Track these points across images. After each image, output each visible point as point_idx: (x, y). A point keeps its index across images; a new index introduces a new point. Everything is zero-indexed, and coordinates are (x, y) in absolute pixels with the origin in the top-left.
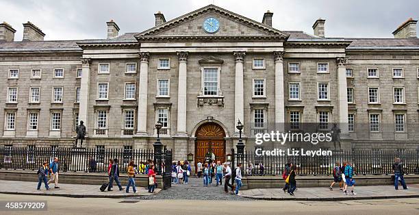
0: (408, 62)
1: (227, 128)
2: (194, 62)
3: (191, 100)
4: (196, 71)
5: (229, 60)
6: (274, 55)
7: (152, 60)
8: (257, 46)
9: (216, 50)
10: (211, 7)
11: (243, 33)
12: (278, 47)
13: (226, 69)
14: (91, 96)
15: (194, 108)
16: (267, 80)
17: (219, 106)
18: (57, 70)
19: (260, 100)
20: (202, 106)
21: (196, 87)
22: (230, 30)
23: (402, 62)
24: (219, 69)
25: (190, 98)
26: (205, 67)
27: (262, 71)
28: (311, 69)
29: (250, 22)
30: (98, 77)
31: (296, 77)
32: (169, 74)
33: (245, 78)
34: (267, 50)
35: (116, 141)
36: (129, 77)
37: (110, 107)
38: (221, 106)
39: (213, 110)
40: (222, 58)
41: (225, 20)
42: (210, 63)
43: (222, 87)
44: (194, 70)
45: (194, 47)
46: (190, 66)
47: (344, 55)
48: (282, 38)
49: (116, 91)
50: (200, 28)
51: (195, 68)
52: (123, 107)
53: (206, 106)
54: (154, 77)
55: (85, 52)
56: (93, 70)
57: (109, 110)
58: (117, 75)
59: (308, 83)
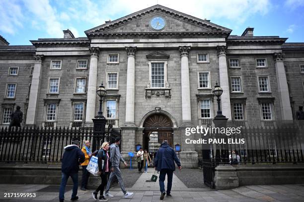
1: (174, 118)
2: (142, 57)
3: (139, 92)
4: (144, 65)
5: (174, 55)
6: (218, 50)
7: (101, 55)
8: (201, 42)
9: (162, 46)
10: (158, 7)
11: (187, 29)
12: (221, 42)
13: (172, 63)
14: (42, 90)
15: (142, 100)
16: (211, 72)
17: (167, 97)
18: (12, 69)
19: (205, 91)
20: (149, 97)
21: (143, 80)
22: (176, 27)
24: (166, 63)
25: (138, 90)
26: (152, 62)
27: (206, 65)
28: (250, 64)
29: (194, 20)
30: (50, 73)
31: (237, 72)
32: (118, 68)
33: (190, 71)
34: (211, 45)
36: (80, 73)
37: (60, 100)
38: (169, 97)
39: (160, 101)
40: (168, 53)
41: (171, 19)
43: (169, 80)
44: (141, 64)
45: (142, 43)
46: (138, 60)
47: (280, 51)
48: (225, 34)
49: (67, 85)
50: (147, 26)
51: (142, 62)
52: (73, 100)
53: (154, 97)
54: (104, 70)
55: (38, 49)
56: (45, 66)
57: (59, 103)
58: (68, 70)
59: (248, 76)
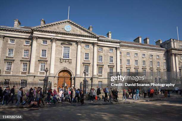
0: (139, 51)
3: (57, 60)
4: (60, 47)
6: (93, 44)
7: (39, 40)
9: (69, 39)
10: (68, 21)
11: (81, 33)
12: (95, 40)
14: (3, 54)
15: (58, 63)
16: (90, 53)
19: (87, 61)
20: (62, 62)
21: (59, 54)
22: (76, 31)
23: (138, 51)
24: (70, 47)
26: (64, 46)
27: (88, 50)
28: (107, 51)
30: (8, 45)
31: (101, 53)
32: (47, 47)
33: (81, 52)
34: (91, 41)
35: (17, 77)
36: (26, 47)
37: (14, 60)
38: (70, 63)
39: (66, 65)
40: (72, 43)
42: (67, 44)
43: (71, 55)
44: (59, 46)
45: (60, 37)
46: (57, 44)
47: (119, 46)
48: (97, 37)
49: (18, 53)
50: (63, 29)
52: (21, 61)
53: (64, 63)
54: (40, 48)
55: (1, 32)
56: (5, 41)
57: (13, 62)
58: (19, 45)
59: (106, 56)
